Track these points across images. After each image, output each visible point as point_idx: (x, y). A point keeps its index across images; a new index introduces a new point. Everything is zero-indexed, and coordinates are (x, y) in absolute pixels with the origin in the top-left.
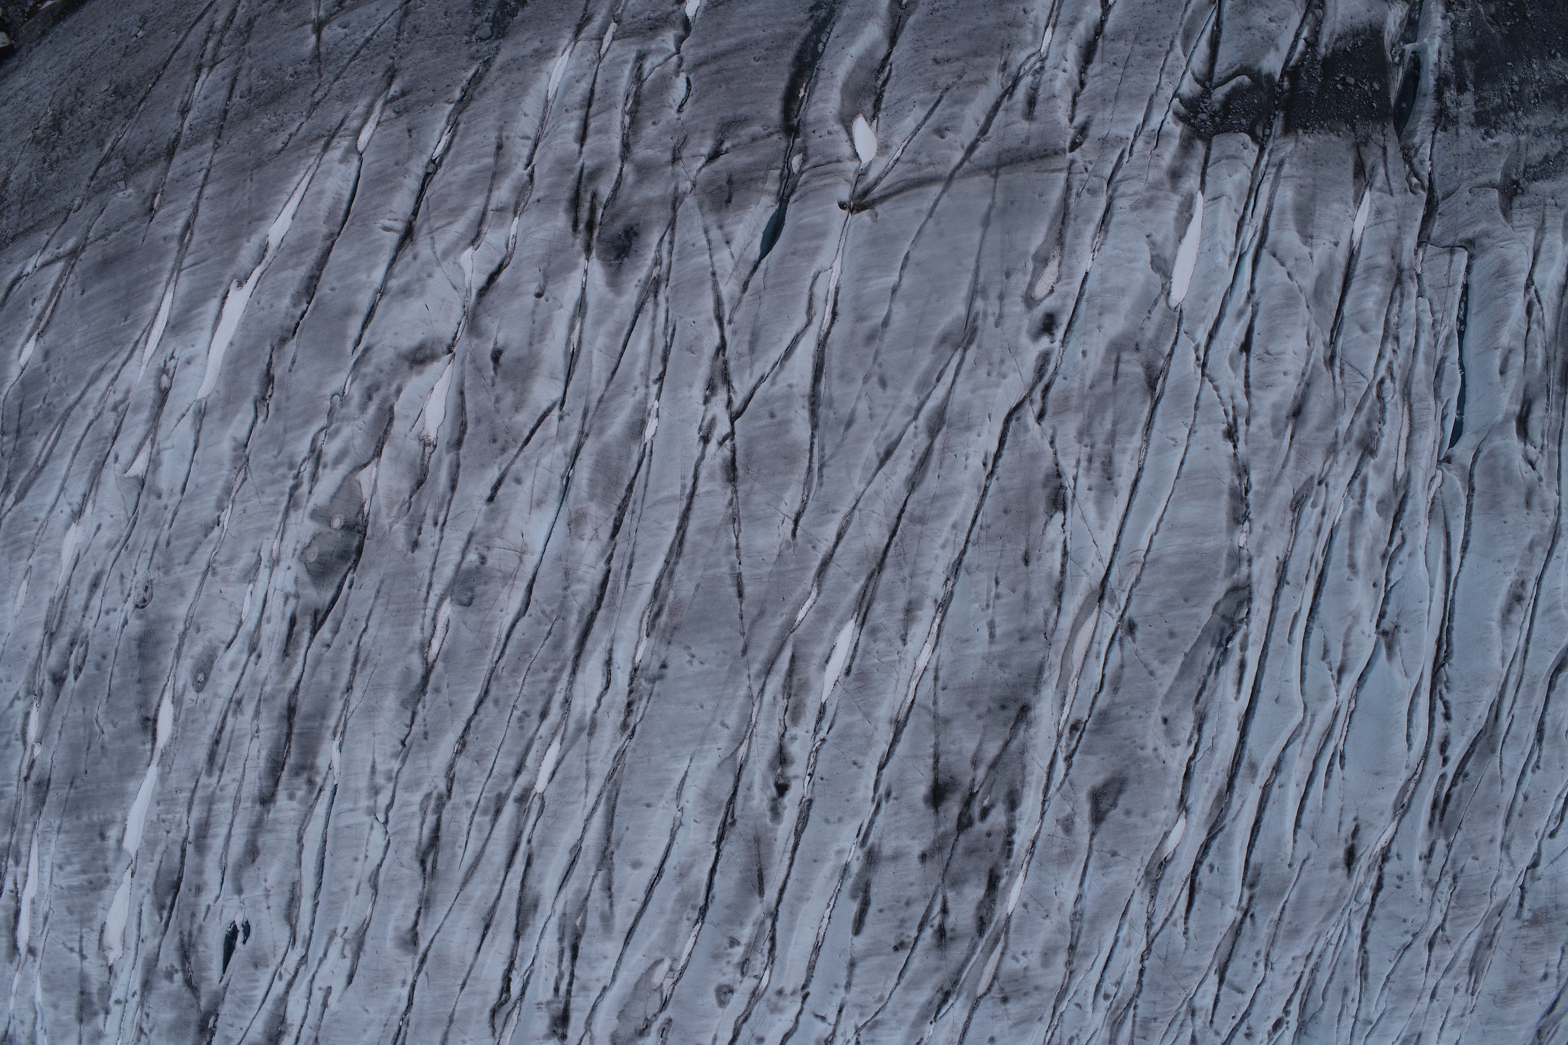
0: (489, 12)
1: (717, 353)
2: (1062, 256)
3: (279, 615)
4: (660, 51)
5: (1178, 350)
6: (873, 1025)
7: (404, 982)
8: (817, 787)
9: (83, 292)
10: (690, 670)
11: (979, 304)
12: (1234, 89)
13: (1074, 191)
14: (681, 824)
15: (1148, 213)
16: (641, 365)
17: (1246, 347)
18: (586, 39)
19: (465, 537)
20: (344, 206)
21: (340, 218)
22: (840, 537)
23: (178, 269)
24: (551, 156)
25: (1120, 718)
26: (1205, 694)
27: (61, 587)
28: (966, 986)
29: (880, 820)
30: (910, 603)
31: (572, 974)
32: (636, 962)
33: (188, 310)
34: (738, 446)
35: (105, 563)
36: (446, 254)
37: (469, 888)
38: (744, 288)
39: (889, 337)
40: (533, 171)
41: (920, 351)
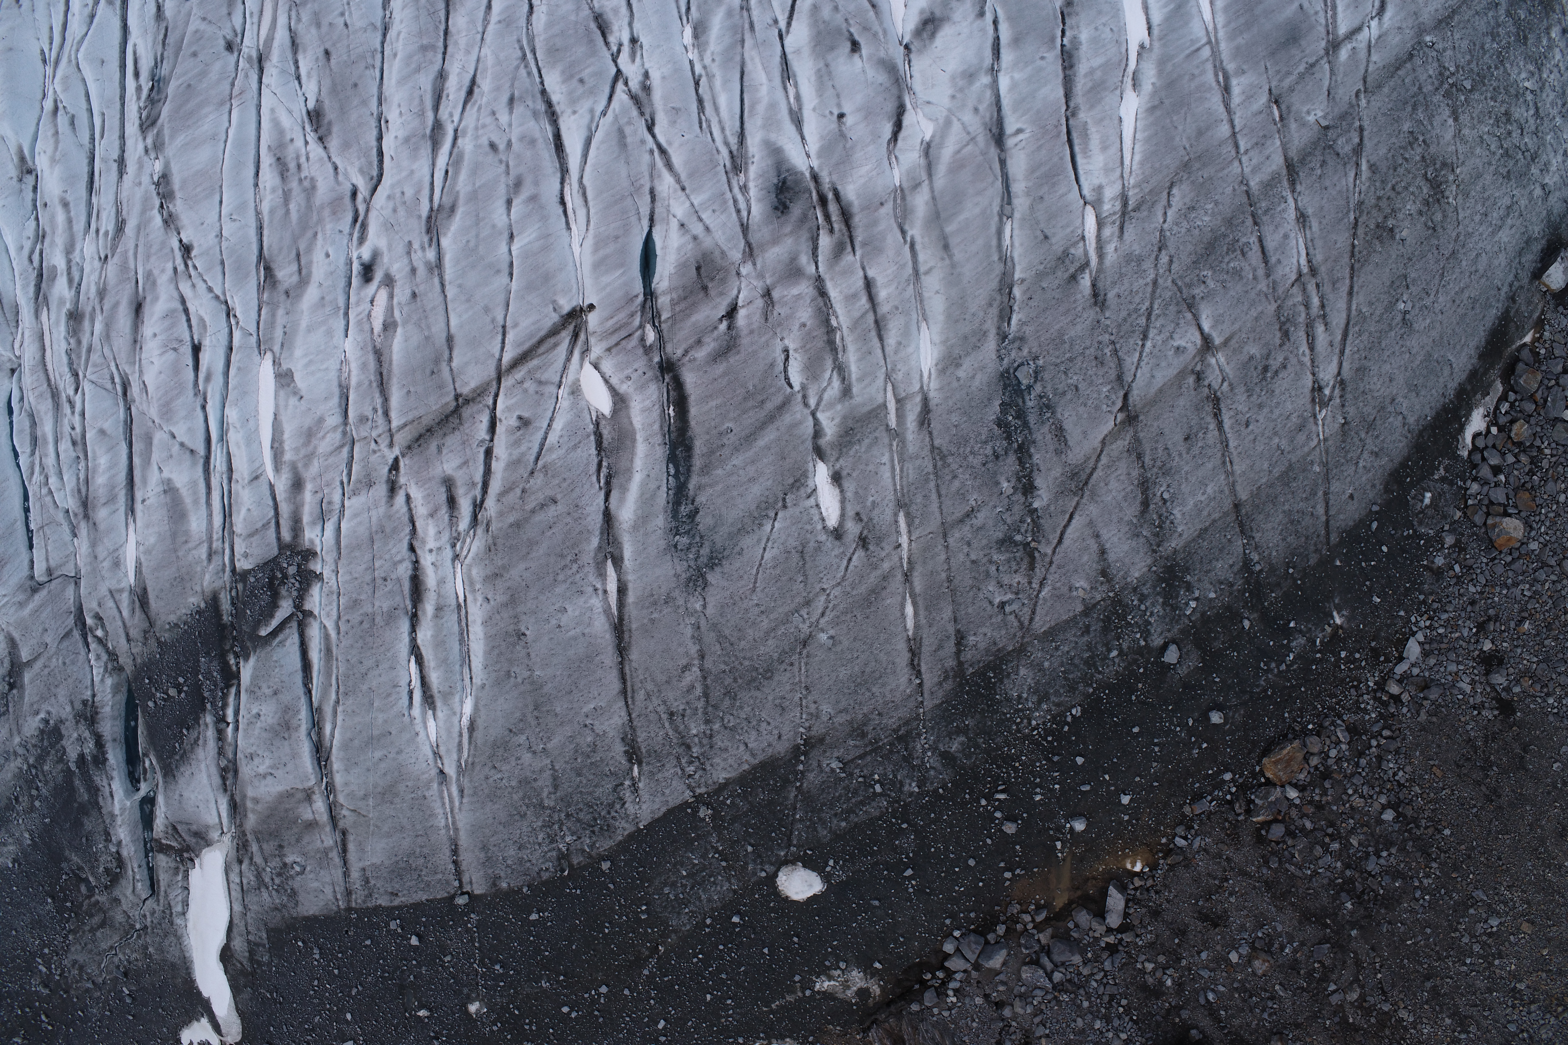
0: (1031, 402)
1: (653, 119)
2: (372, 339)
4: (830, 406)
5: (254, 316)
11: (431, 255)
12: (272, 616)
13: (380, 412)
15: (308, 422)
16: (718, 82)
17: (196, 349)
18: (913, 397)
20: (1077, 149)
21: (1075, 135)
22: (489, 6)
23: (1212, 43)
24: (891, 254)
26: (161, 38)
33: (1179, 7)
34: (605, 48)
36: (948, 123)
38: (652, 192)
39: (502, 191)
40: (904, 238)
41: (469, 188)
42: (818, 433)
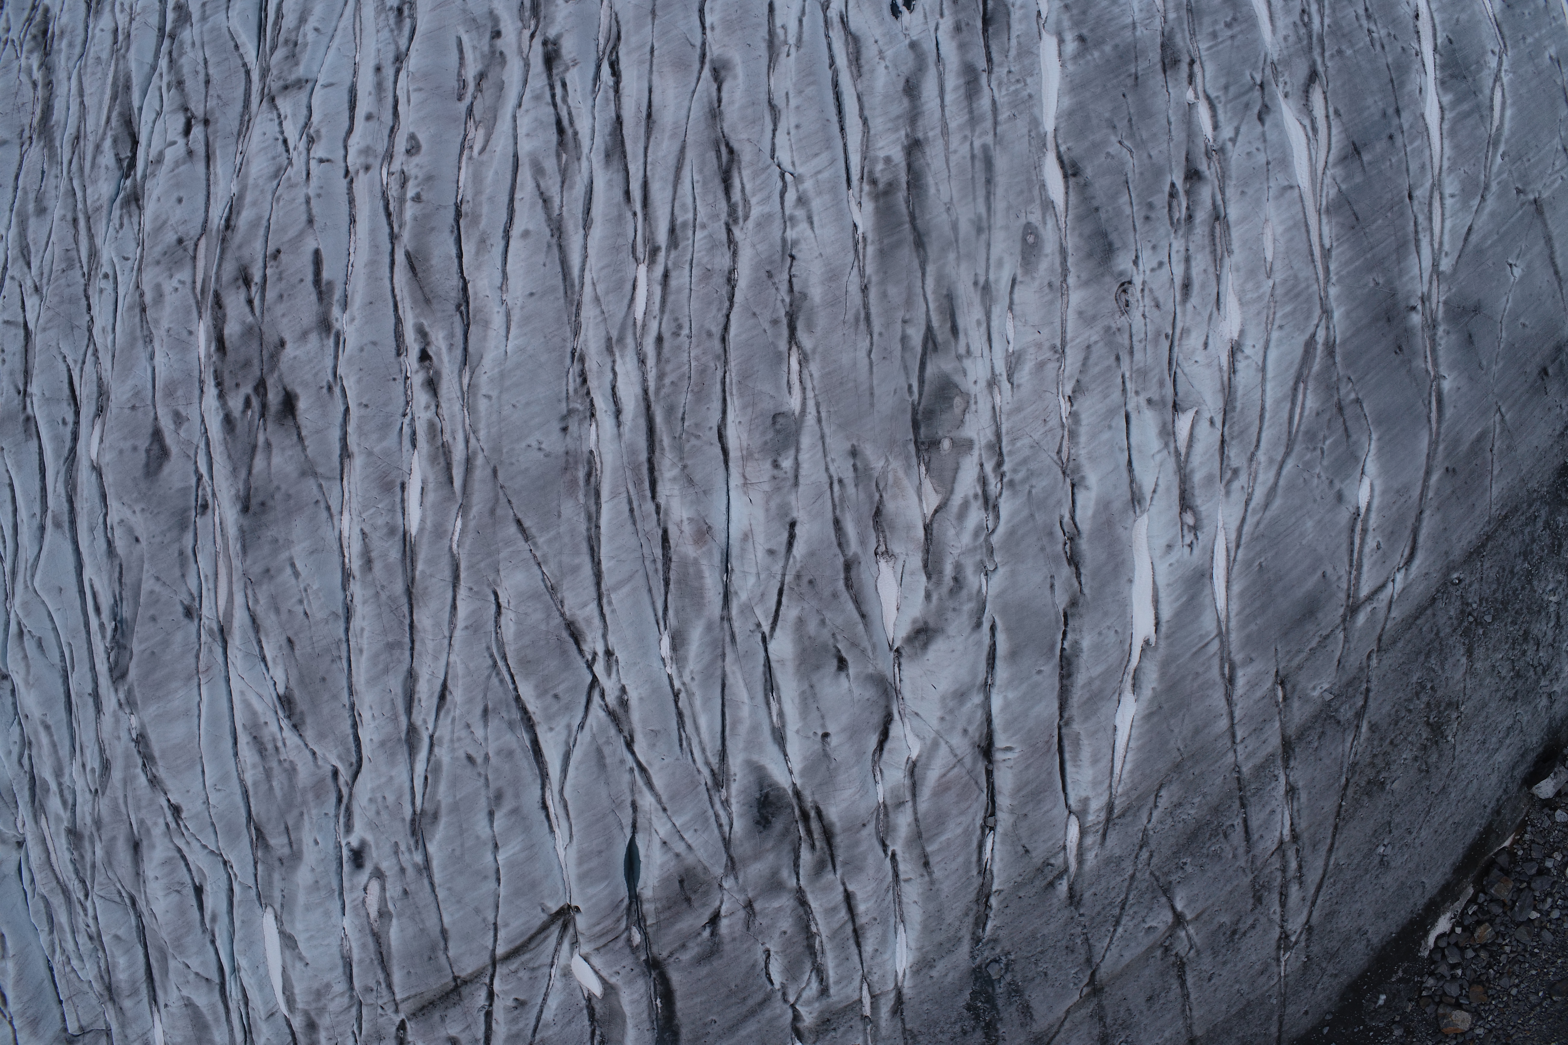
0: (1000, 989)
1: (632, 737)
2: (369, 924)
3: (970, 332)
4: (809, 1003)
5: (251, 869)
6: (277, 174)
7: (713, 28)
8: (397, 369)
9: (1324, 575)
10: (538, 435)
11: (418, 858)
13: (383, 985)
14: (501, 288)
15: (316, 985)
16: (698, 702)
17: (199, 892)
18: (887, 993)
19: (801, 480)
20: (1067, 756)
21: (1066, 743)
22: (454, 607)
23: (1222, 635)
24: (871, 872)
25: (169, 529)
26: (116, 575)
27: (1226, 270)
28: (214, 241)
29: (329, 362)
30: (370, 569)
31: (555, 105)
32: (501, 143)
33: (1192, 598)
34: (579, 658)
35: (1184, 313)
36: (935, 745)
37: (676, 146)
38: (634, 806)
39: (483, 803)
40: (885, 851)
41: (450, 800)
42: (797, 1017)
